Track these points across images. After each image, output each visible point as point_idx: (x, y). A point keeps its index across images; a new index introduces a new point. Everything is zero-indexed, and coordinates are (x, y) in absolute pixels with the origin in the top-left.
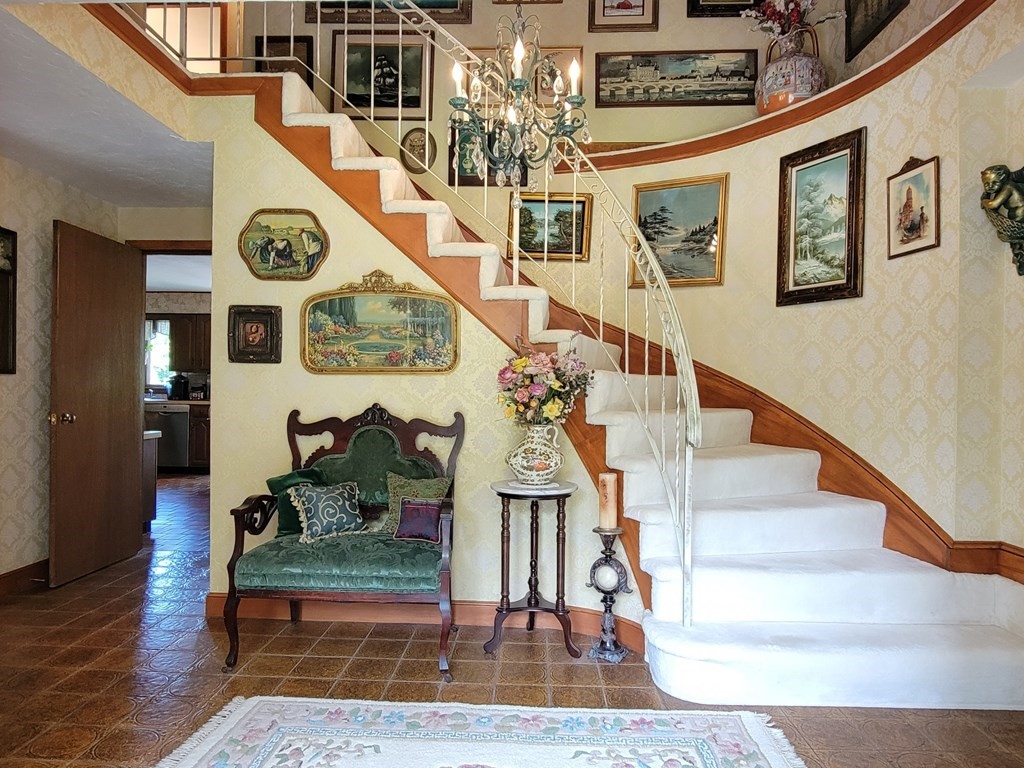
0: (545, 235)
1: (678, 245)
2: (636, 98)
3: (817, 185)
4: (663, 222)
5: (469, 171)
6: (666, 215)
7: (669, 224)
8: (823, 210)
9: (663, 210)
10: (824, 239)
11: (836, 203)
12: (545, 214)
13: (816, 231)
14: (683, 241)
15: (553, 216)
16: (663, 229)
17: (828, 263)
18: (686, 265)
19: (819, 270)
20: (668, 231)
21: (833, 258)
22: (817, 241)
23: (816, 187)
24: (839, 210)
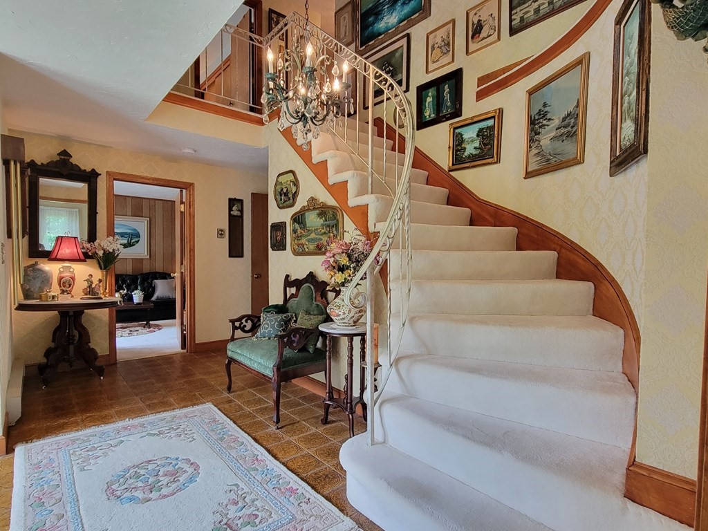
0: (470, 149)
1: (553, 134)
2: (542, 13)
4: (544, 117)
5: (428, 117)
6: (547, 109)
7: (548, 117)
9: (545, 105)
12: (470, 133)
14: (557, 129)
15: (476, 134)
16: (545, 122)
18: (558, 151)
20: (548, 123)
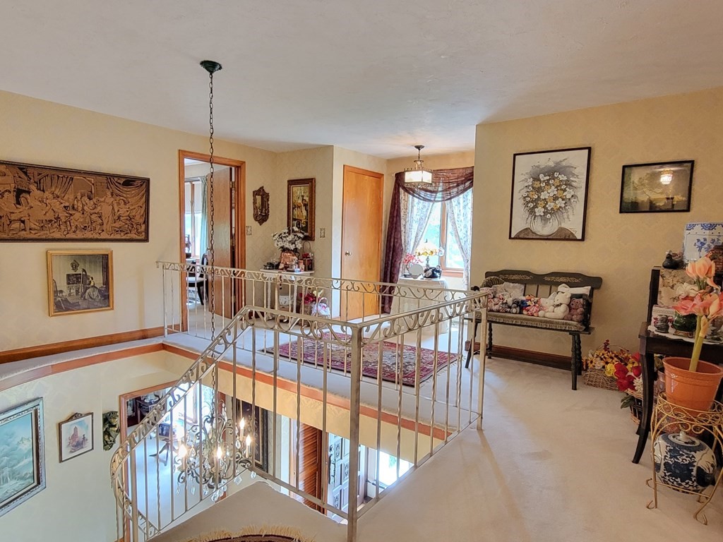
3: (13, 434)
8: (17, 448)
10: (19, 465)
11: (25, 442)
13: (12, 463)
17: (23, 478)
19: (17, 485)
21: (27, 474)
22: (14, 468)
23: (11, 435)
24: (28, 445)
